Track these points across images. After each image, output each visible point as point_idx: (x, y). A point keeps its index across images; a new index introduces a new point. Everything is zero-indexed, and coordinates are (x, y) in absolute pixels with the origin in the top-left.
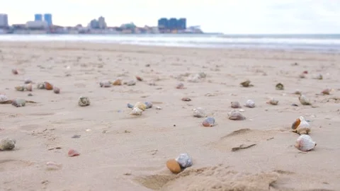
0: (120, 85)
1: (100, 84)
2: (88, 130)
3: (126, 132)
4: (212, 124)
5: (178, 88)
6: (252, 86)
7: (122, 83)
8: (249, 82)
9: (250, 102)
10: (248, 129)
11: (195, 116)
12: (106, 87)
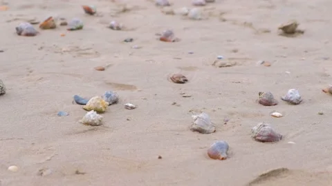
0: (53, 27)
1: (17, 29)
2: (11, 168)
3: (77, 173)
4: (224, 155)
5: (162, 39)
6: (302, 32)
7: (58, 23)
8: (296, 25)
9: (293, 93)
10: (283, 170)
11: (195, 130)
12: (28, 35)
